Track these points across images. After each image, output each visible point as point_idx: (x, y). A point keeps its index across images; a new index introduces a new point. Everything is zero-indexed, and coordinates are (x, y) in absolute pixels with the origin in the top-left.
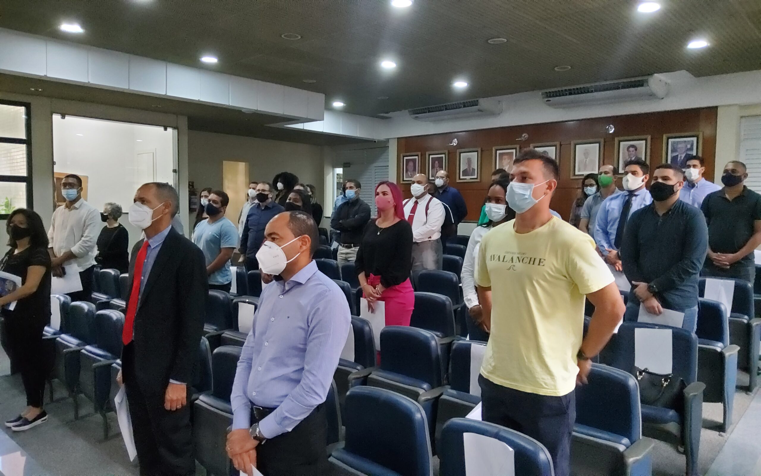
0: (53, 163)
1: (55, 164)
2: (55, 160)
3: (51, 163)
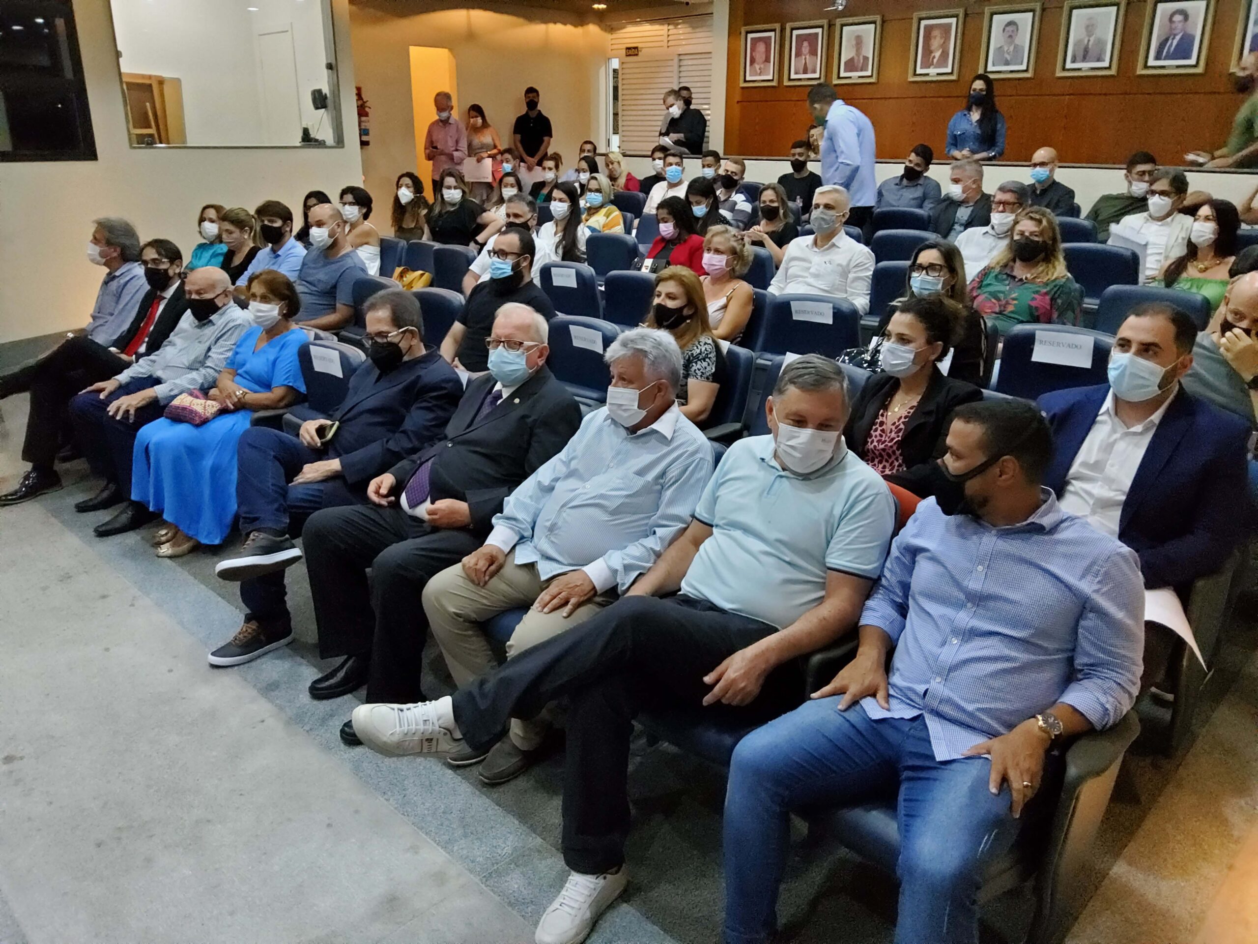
0: (118, 54)
1: (121, 56)
2: (119, 48)
3: (113, 53)
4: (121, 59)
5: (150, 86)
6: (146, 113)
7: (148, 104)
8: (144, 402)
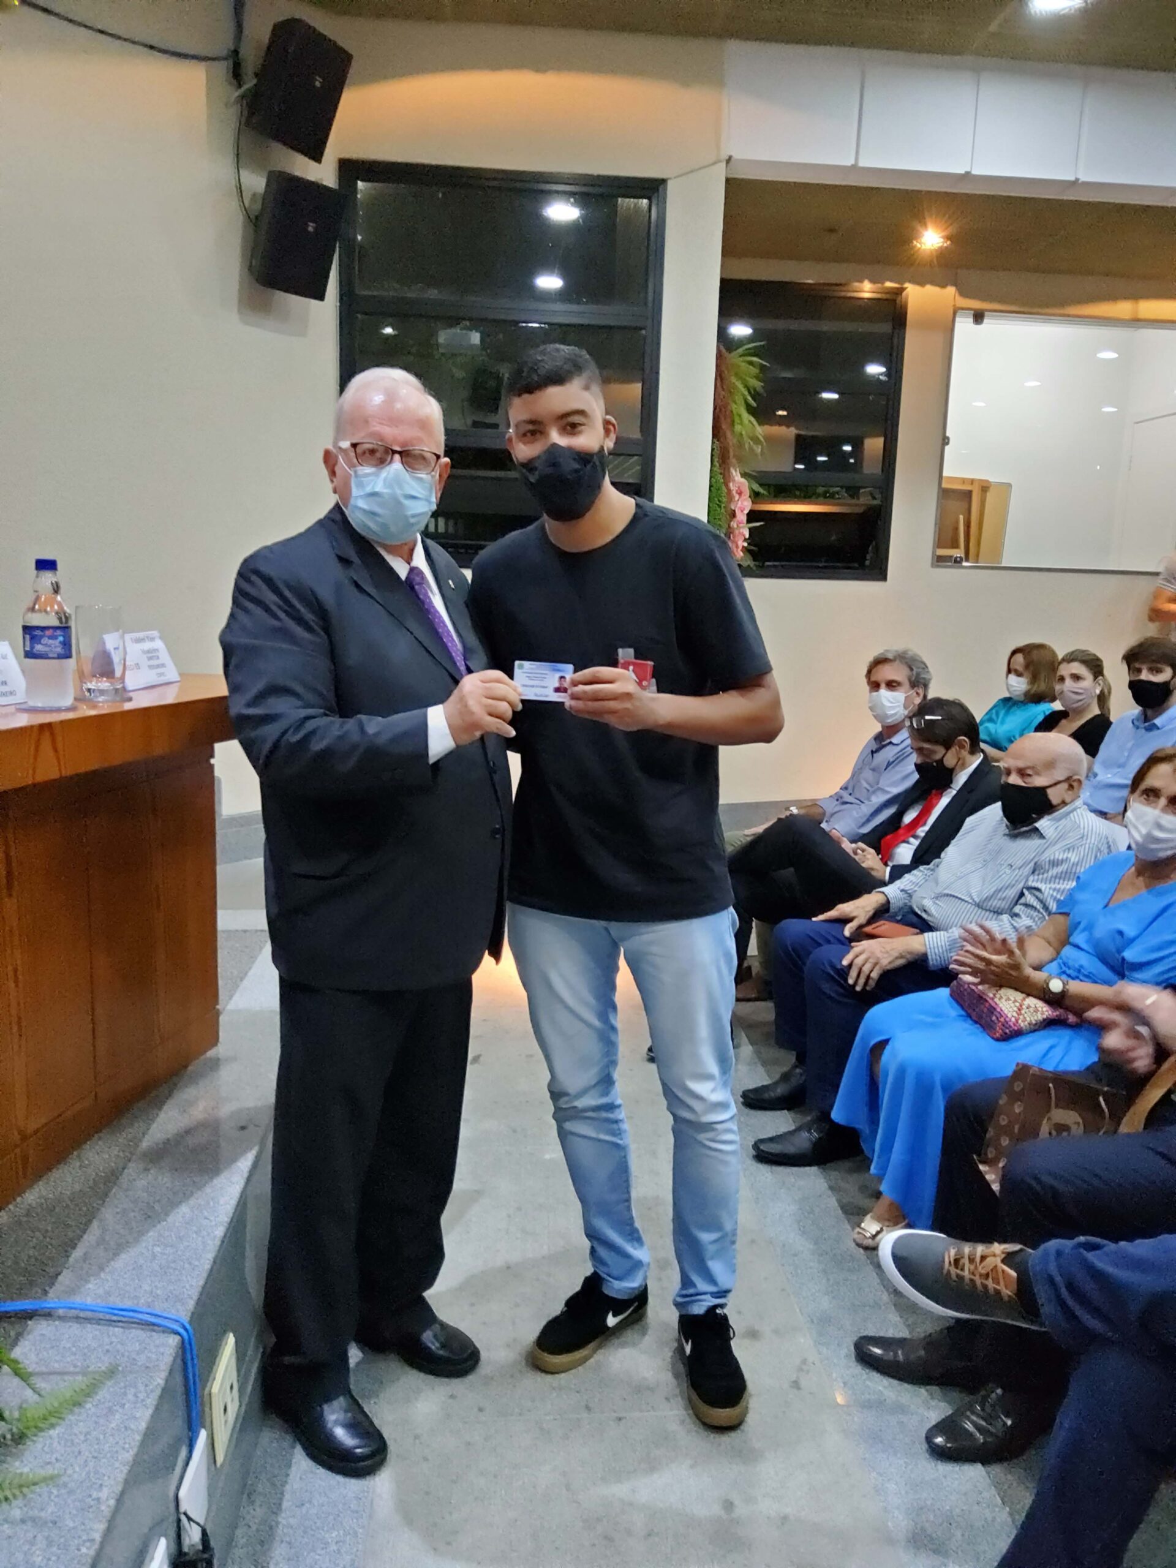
0: (945, 441)
1: (948, 444)
2: (948, 434)
3: (940, 438)
4: (947, 448)
5: (970, 493)
6: (956, 529)
7: (961, 517)
8: (901, 962)
